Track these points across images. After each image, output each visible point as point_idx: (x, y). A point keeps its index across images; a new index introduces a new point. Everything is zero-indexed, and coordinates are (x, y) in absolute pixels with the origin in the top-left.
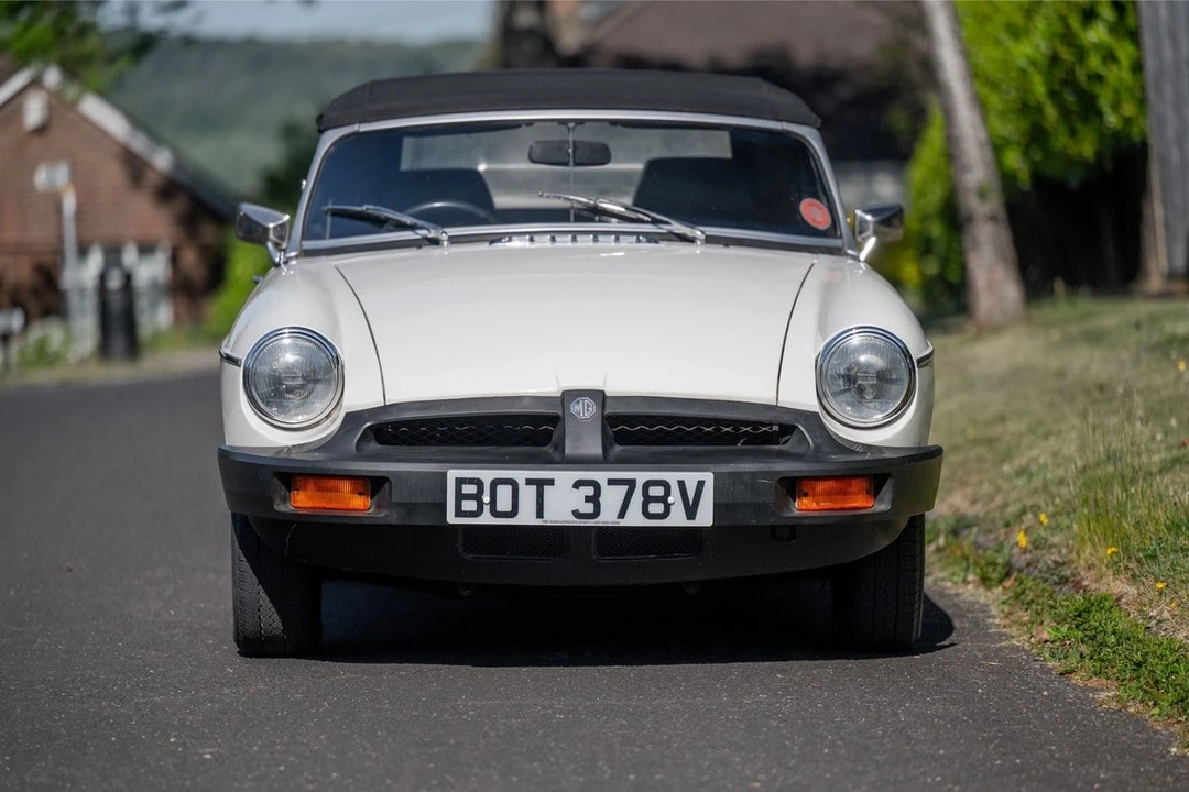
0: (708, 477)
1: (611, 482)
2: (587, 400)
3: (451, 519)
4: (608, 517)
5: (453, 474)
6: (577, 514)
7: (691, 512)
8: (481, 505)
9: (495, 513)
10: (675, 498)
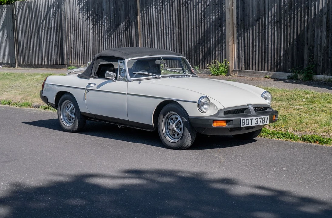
0: (268, 116)
1: (259, 118)
2: (251, 106)
3: (241, 126)
4: (259, 124)
5: (242, 119)
6: (256, 124)
7: (267, 123)
8: (245, 123)
9: (246, 125)
10: (265, 120)
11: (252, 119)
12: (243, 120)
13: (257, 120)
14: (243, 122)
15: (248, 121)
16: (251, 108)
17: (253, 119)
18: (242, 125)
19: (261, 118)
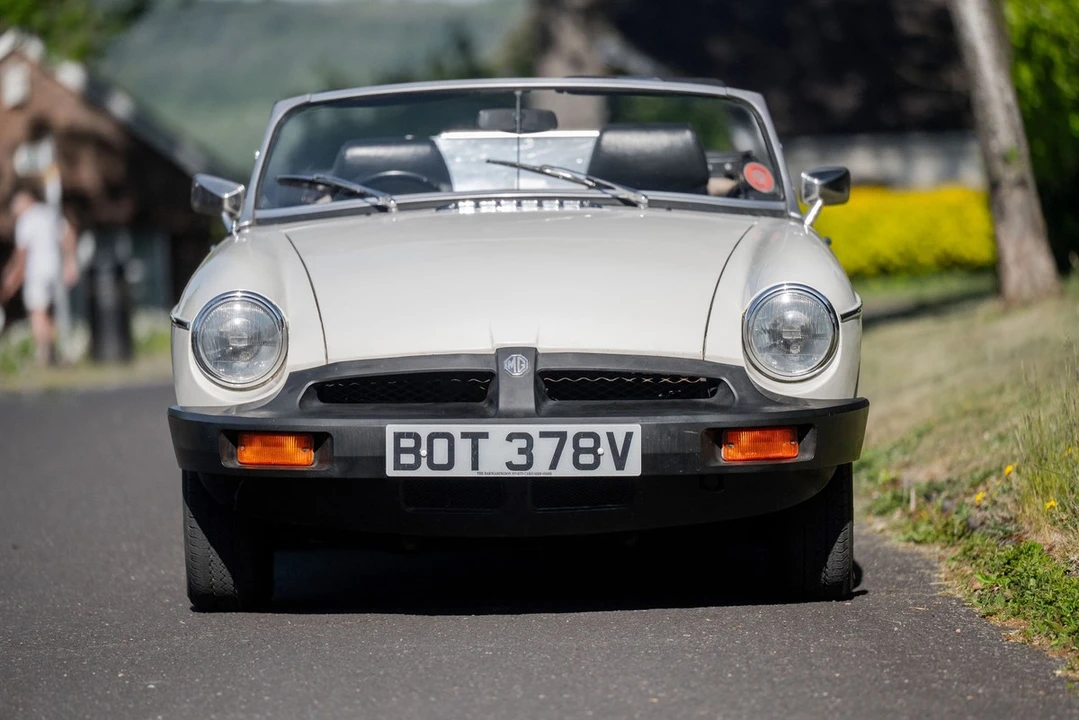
1: (543, 435)
2: (520, 357)
3: (391, 471)
4: (541, 468)
5: (391, 429)
6: (510, 465)
7: (620, 461)
8: (418, 457)
9: (432, 466)
10: (604, 449)
11: (475, 437)
12: (398, 436)
13: (523, 443)
14: (407, 451)
15: (441, 446)
16: (518, 369)
17: (485, 435)
18: (398, 466)
19: (562, 436)
